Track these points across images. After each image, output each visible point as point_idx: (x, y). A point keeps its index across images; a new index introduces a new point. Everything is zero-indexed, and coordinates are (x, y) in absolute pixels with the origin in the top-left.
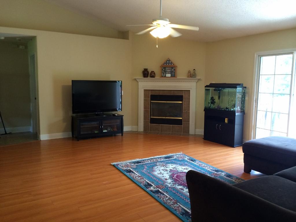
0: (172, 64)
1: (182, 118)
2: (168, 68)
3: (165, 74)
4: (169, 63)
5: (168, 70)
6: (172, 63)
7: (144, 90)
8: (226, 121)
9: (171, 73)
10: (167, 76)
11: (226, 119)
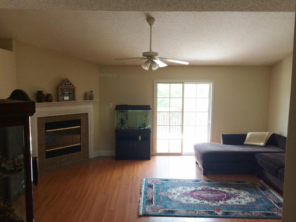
0: (71, 86)
1: (81, 143)
2: (66, 90)
3: (62, 97)
4: (68, 84)
5: (65, 93)
6: (71, 84)
7: (38, 118)
8: (140, 138)
9: (69, 95)
10: (65, 99)
11: (140, 136)
